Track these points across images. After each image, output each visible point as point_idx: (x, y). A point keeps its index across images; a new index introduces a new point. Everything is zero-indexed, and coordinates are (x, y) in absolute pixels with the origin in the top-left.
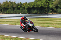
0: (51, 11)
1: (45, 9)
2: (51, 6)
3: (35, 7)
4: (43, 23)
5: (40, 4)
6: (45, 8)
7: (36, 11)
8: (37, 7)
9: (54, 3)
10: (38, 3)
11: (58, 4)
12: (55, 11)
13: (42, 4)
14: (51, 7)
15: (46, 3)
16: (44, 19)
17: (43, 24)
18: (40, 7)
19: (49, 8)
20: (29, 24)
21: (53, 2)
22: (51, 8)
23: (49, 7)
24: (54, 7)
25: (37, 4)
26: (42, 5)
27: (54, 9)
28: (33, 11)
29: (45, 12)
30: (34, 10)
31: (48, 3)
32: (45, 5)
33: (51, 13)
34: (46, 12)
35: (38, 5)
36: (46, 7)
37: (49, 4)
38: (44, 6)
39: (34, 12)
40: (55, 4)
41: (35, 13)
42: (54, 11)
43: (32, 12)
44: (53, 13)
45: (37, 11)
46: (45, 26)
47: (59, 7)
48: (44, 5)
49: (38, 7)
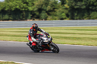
0: (31, 16)
1: (22, 14)
2: (30, 9)
3: (6, 9)
4: (18, 36)
5: (13, 5)
6: (22, 12)
7: (6, 17)
8: (8, 10)
9: (36, 3)
10: (11, 3)
11: (42, 5)
12: (37, 16)
13: (16, 5)
14: (32, 10)
15: (24, 4)
16: (20, 29)
17: (18, 38)
18: (13, 10)
19: (28, 11)
20: (43, 38)
21: (34, 3)
22: (32, 12)
23: (28, 9)
24: (36, 9)
25: (8, 5)
26: (18, 7)
27: (36, 13)
28: (3, 16)
29: (21, 17)
30: (5, 14)
31: (27, 3)
32: (22, 7)
33: (31, 19)
34: (23, 17)
35: (11, 7)
36: (23, 9)
37: (28, 5)
38: (19, 8)
39: (4, 18)
40: (37, 5)
41: (6, 20)
42: (35, 16)
43: (1, 18)
44: (34, 20)
45: (10, 17)
46: (21, 40)
47: (43, 10)
48: (20, 6)
49: (11, 11)
